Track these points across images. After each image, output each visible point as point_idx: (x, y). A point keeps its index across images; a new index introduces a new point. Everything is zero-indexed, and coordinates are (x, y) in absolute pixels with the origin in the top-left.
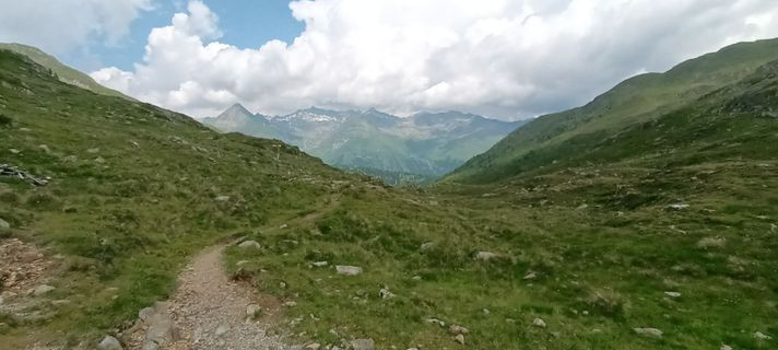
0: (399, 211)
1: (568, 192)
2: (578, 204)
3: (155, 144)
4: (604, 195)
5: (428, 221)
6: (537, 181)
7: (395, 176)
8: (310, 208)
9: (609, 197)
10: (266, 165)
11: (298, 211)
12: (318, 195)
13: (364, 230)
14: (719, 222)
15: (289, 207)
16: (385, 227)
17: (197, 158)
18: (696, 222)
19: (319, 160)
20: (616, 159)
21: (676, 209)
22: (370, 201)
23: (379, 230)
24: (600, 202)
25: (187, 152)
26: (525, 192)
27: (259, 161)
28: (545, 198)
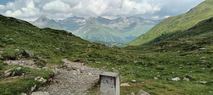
0: (111, 52)
1: (174, 47)
2: (177, 51)
3: (23, 33)
4: (186, 47)
5: (120, 55)
6: (164, 43)
7: (109, 43)
8: (83, 51)
9: (187, 48)
10: (62, 40)
11: (80, 52)
12: (85, 48)
13: (101, 56)
14: (210, 53)
15: (77, 51)
16: (106, 56)
17: (39, 37)
18: (205, 53)
19: (80, 38)
20: (198, 34)
21: (201, 50)
22: (101, 50)
23: (105, 56)
24: (184, 50)
25: (35, 36)
26: (159, 48)
27: (59, 38)
28: (165, 49)
